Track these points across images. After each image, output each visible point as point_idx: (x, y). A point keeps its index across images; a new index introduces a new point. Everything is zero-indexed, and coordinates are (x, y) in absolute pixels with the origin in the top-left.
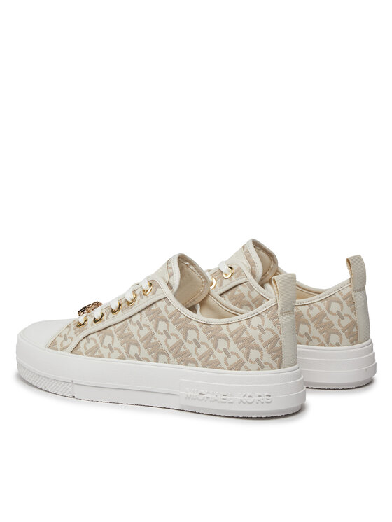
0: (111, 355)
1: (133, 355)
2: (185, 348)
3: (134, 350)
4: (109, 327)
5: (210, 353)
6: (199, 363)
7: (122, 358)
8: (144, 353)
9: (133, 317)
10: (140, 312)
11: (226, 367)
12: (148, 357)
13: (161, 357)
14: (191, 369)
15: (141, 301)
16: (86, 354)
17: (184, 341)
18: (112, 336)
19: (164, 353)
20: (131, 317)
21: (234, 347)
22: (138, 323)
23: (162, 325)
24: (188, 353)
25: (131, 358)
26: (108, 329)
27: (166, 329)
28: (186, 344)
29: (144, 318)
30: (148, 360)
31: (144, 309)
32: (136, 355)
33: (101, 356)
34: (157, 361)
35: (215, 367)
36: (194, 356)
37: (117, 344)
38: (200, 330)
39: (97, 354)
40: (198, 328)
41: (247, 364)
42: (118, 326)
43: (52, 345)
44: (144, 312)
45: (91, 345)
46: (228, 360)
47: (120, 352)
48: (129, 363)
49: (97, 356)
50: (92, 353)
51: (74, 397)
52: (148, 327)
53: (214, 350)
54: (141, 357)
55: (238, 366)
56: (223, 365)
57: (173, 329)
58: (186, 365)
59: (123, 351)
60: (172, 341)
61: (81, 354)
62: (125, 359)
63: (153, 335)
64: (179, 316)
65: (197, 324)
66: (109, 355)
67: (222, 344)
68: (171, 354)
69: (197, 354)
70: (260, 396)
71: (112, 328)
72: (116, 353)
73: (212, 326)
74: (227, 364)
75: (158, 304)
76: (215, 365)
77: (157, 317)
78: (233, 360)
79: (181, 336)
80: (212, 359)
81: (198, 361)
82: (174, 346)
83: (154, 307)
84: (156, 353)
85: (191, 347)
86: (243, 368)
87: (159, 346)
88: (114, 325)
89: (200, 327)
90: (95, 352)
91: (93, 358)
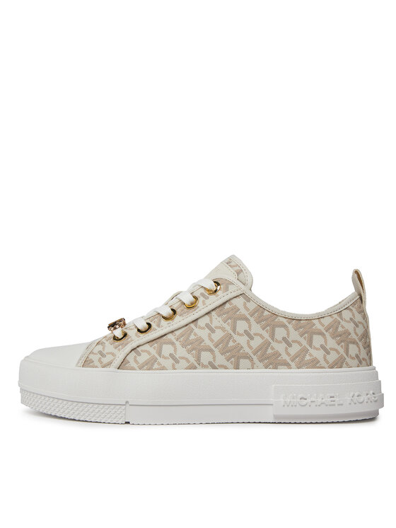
0: (177, 366)
1: (206, 363)
2: (273, 348)
3: (206, 357)
4: (166, 335)
5: (304, 351)
6: (293, 364)
7: (193, 367)
8: (220, 359)
9: (199, 321)
10: (208, 313)
11: (326, 365)
12: (226, 363)
13: (242, 362)
14: (282, 371)
15: (208, 302)
16: (140, 369)
17: (271, 341)
18: (173, 344)
19: (247, 357)
20: (197, 320)
21: (331, 343)
22: (207, 325)
23: (242, 326)
24: (277, 354)
25: (204, 367)
26: (164, 337)
27: (248, 329)
28: (274, 344)
29: (216, 320)
30: (226, 368)
31: (213, 310)
32: (210, 363)
33: (163, 368)
34: (237, 367)
35: (314, 367)
36: (285, 357)
37: (181, 352)
38: (290, 327)
39: (156, 366)
40: (287, 324)
41: (348, 360)
42: (177, 333)
43: (87, 363)
44: (213, 313)
45: (143, 358)
46: (328, 357)
47: (188, 361)
48: (200, 373)
49: (156, 369)
50: (149, 365)
51: (129, 423)
52: (223, 329)
53: (309, 348)
54: (216, 364)
55: (339, 364)
56: (323, 363)
57: (256, 328)
58: (276, 368)
59: (192, 360)
60: (257, 342)
61: (133, 369)
62: (195, 368)
63: (230, 338)
64: (263, 312)
65: (285, 320)
66: (173, 366)
67: (318, 341)
68: (255, 358)
69: (288, 354)
70: (367, 394)
71: (170, 336)
72: (183, 363)
73: (302, 322)
74: (327, 362)
75: (233, 301)
76: (314, 364)
77: (234, 317)
78: (333, 357)
79: (266, 336)
80: (308, 357)
81: (290, 362)
82: (260, 348)
83: (227, 306)
84: (236, 358)
85: (280, 348)
86: (344, 365)
87: (240, 350)
88: (172, 332)
89: (289, 323)
90: (153, 365)
91: (151, 371)
